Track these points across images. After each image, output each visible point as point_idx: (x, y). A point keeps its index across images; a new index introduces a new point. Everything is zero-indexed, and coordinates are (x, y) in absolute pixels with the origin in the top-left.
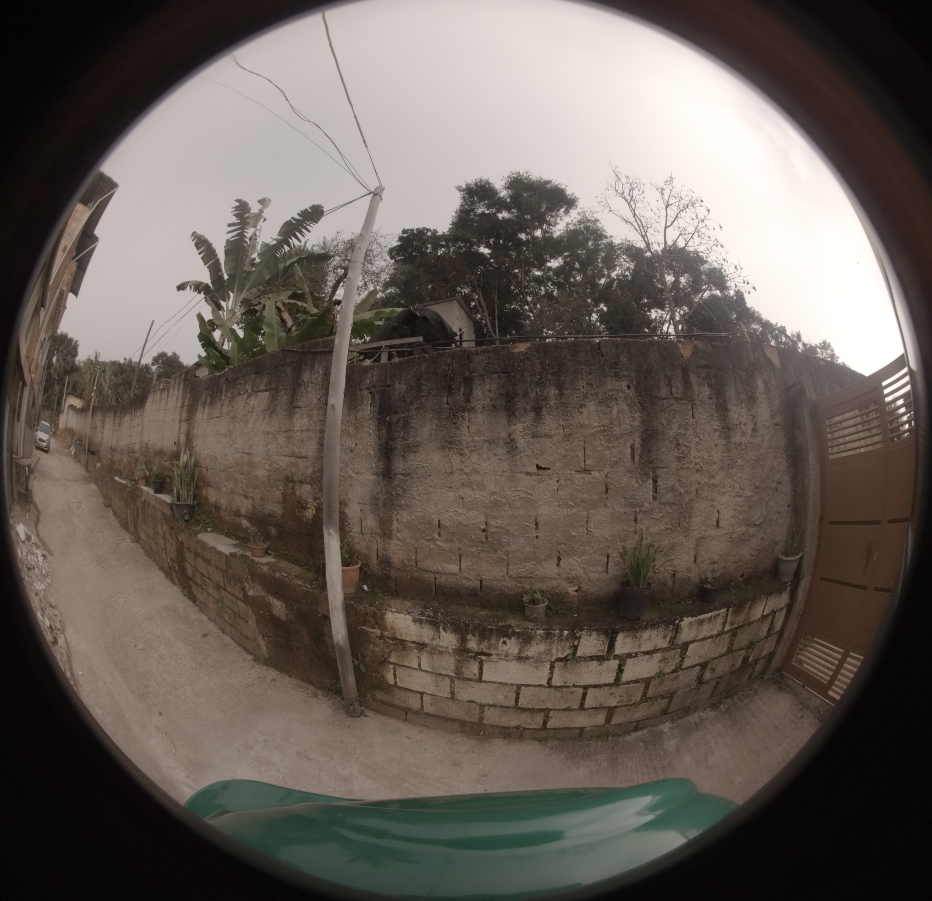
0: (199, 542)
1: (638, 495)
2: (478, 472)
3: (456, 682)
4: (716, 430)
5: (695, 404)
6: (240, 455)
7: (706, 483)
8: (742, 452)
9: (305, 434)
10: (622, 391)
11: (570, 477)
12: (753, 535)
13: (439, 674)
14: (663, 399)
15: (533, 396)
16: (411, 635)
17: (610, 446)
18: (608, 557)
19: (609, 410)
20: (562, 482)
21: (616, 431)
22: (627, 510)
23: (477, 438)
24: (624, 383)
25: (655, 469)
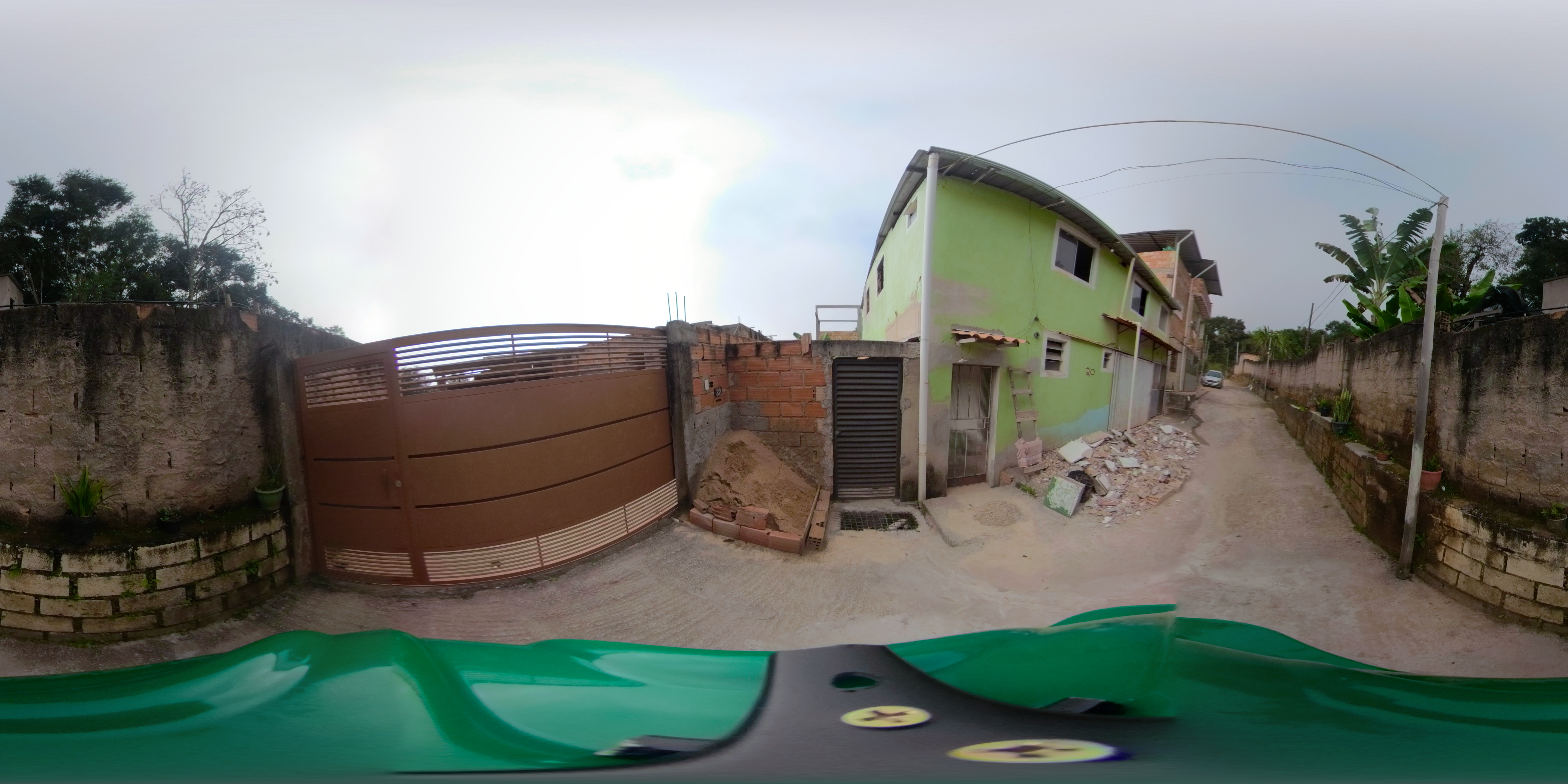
1: (80, 437)
4: (166, 382)
5: (145, 359)
7: (153, 428)
8: (196, 402)
10: (70, 348)
11: (20, 418)
14: (110, 354)
17: (55, 394)
18: (54, 487)
19: (57, 364)
20: (14, 422)
21: (61, 382)
22: (69, 449)
24: (74, 341)
25: (97, 415)
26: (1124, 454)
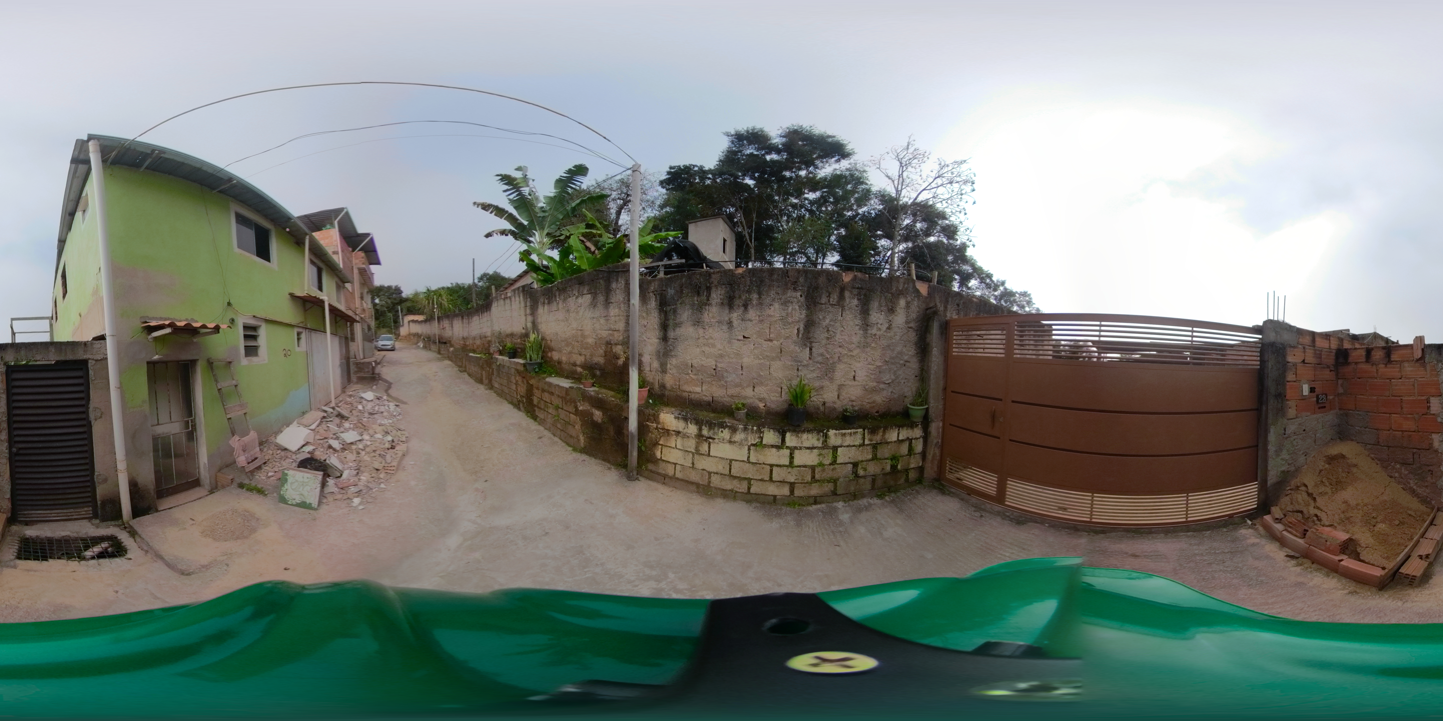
0: (546, 383)
1: (800, 356)
2: (712, 338)
3: (696, 456)
4: (857, 325)
5: (844, 309)
6: (575, 331)
7: (845, 353)
8: (876, 339)
9: (617, 318)
10: (796, 298)
11: (761, 343)
12: (883, 389)
13: (687, 451)
14: (823, 304)
15: (743, 298)
16: (673, 426)
17: (785, 328)
18: (781, 388)
19: (787, 308)
20: (756, 345)
21: (790, 320)
22: (793, 364)
23: (712, 320)
24: (799, 294)
25: (811, 343)
26: (342, 429)
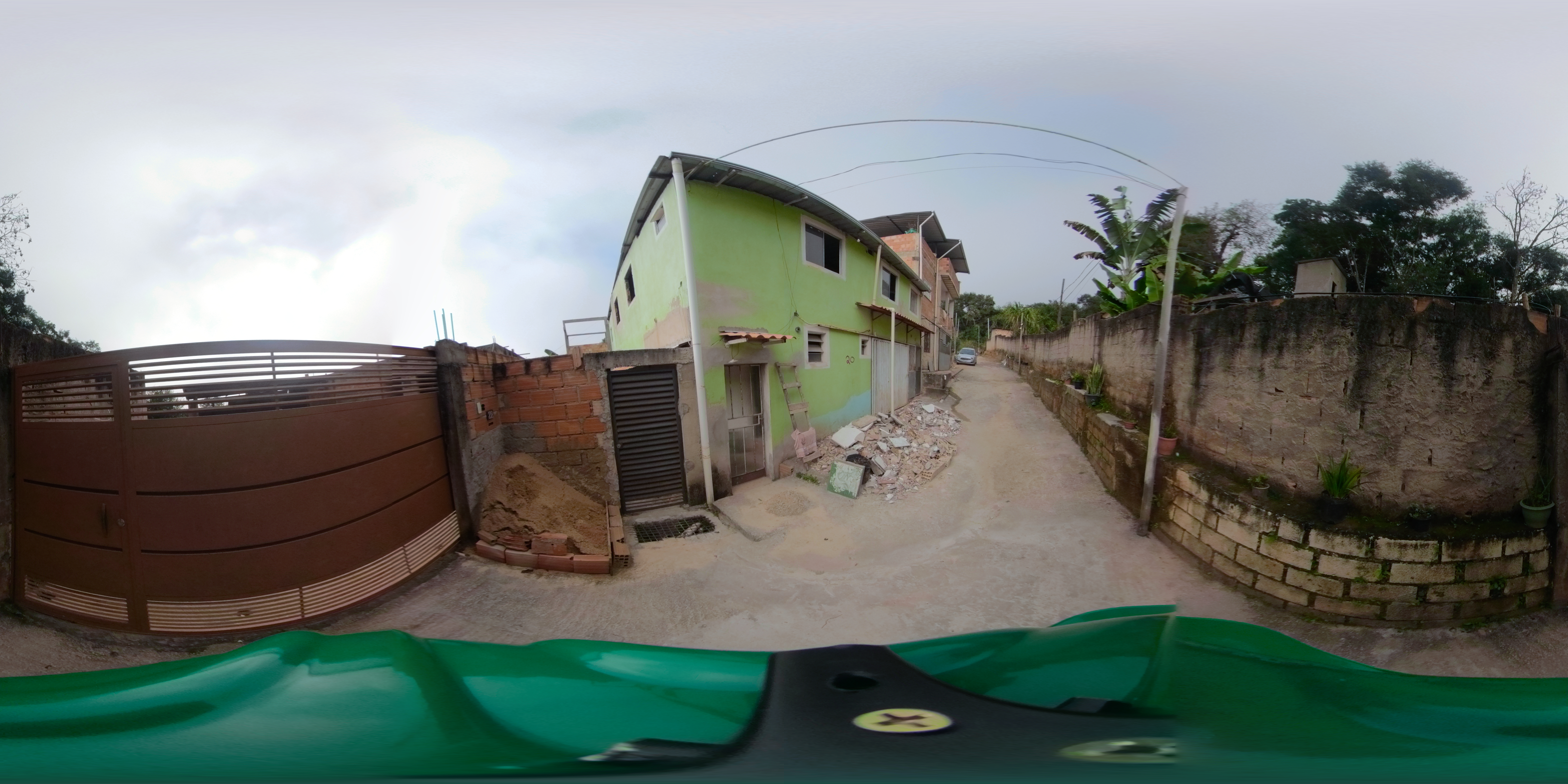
1: (1346, 422)
3: (1203, 528)
4: (1436, 378)
5: (1416, 353)
7: (1417, 423)
8: (1465, 401)
10: (1345, 337)
11: (1295, 399)
13: (1196, 519)
14: (1382, 346)
16: (1188, 488)
17: (1327, 379)
18: (1319, 466)
19: (1331, 351)
20: (1290, 402)
21: (1334, 368)
22: (1335, 433)
24: (1349, 331)
25: (1363, 403)
26: (893, 434)
